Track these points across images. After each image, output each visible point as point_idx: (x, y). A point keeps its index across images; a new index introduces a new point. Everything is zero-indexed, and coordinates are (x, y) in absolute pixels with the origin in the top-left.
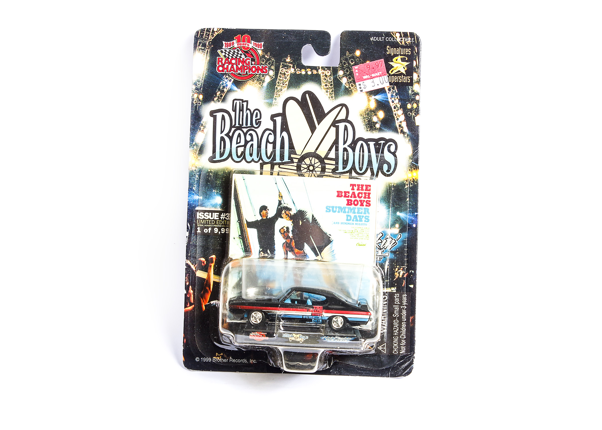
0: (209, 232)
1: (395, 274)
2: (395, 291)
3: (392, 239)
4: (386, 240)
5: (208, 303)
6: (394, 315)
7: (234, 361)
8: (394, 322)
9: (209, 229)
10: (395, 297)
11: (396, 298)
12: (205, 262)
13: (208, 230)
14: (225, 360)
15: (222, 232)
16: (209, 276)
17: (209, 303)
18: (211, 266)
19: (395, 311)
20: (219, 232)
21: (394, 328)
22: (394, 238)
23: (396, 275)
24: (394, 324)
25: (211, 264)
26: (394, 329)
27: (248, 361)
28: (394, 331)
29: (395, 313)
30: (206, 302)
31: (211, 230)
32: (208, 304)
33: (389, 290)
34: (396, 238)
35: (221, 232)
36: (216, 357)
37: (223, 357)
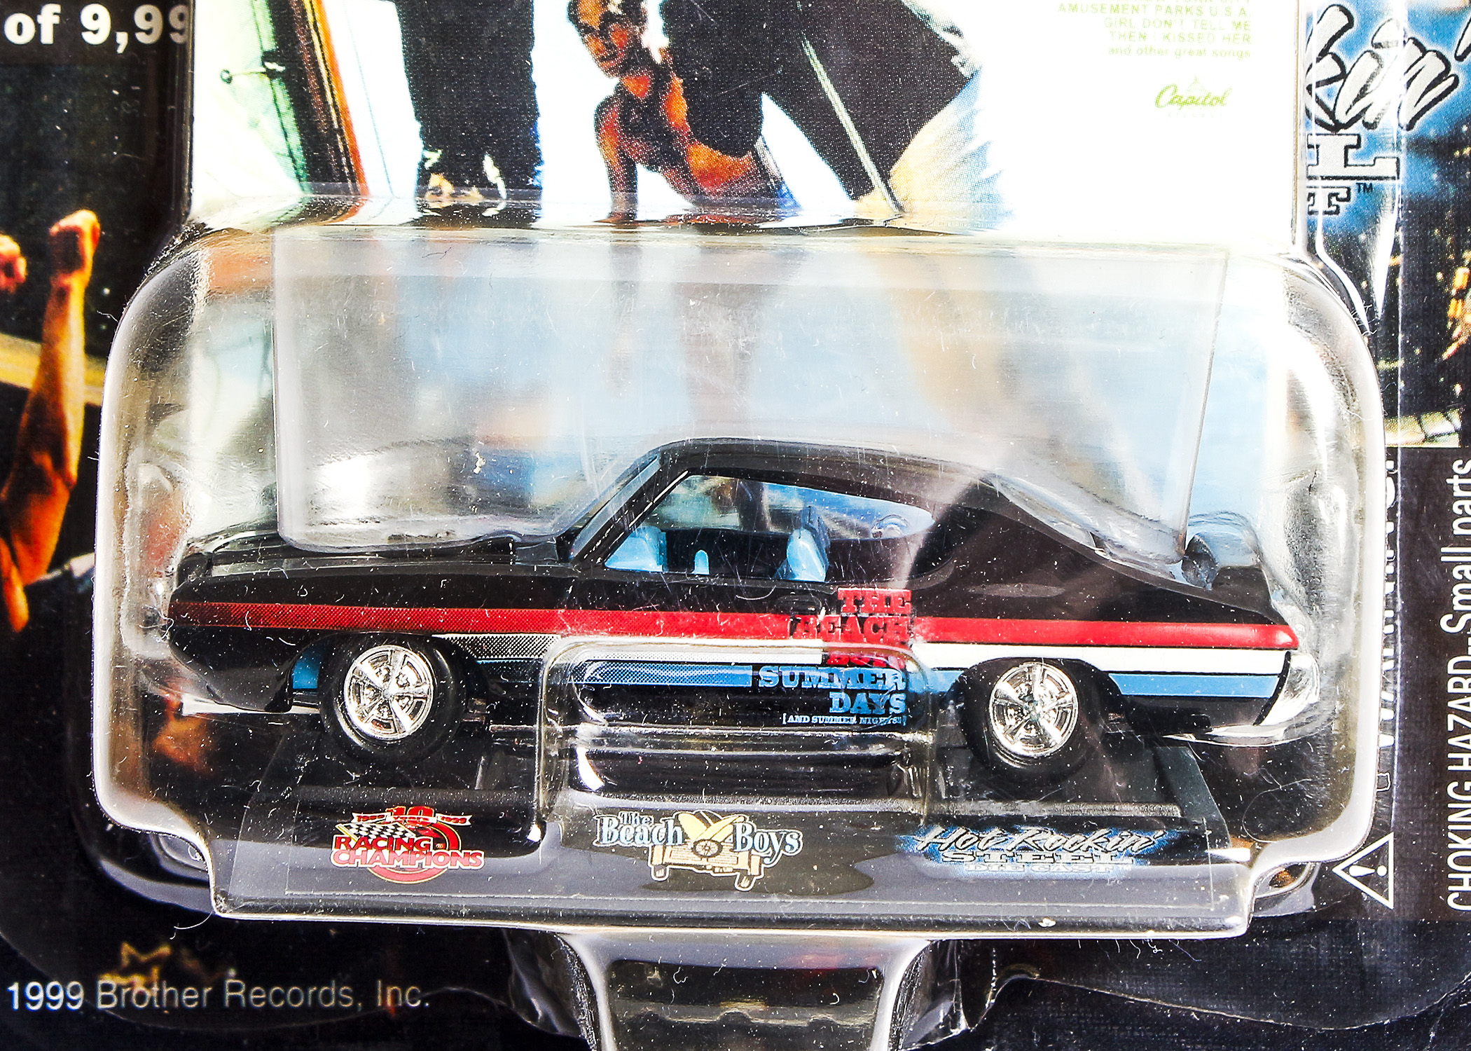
0: (47, 38)
1: (1450, 313)
2: (1453, 442)
3: (1424, 51)
4: (1374, 56)
5: (50, 570)
6: (1452, 623)
7: (257, 997)
8: (1451, 670)
9: (40, 19)
10: (1455, 481)
11: (1458, 492)
12: (22, 266)
13: (38, 27)
14: (190, 997)
15: (141, 37)
16: (51, 370)
17: (57, 573)
18: (64, 294)
19: (1456, 589)
20: (122, 38)
21: (1451, 718)
22: (1433, 40)
23: (1455, 322)
24: (1451, 689)
25: (66, 281)
26: (1451, 728)
27: (365, 992)
28: (1452, 741)
29: (1458, 607)
30: (36, 561)
31: (56, 20)
32: (49, 577)
33: (1407, 434)
34: (1448, 45)
35: (132, 39)
36: (125, 973)
37: (173, 974)
